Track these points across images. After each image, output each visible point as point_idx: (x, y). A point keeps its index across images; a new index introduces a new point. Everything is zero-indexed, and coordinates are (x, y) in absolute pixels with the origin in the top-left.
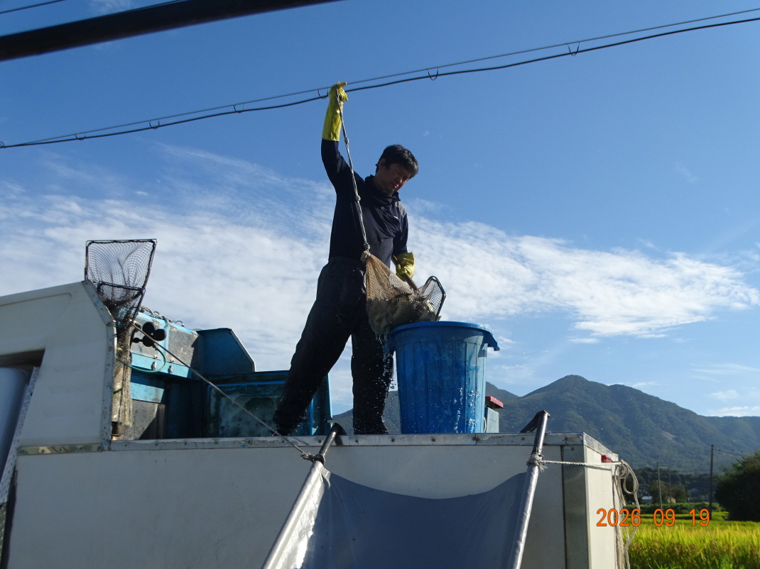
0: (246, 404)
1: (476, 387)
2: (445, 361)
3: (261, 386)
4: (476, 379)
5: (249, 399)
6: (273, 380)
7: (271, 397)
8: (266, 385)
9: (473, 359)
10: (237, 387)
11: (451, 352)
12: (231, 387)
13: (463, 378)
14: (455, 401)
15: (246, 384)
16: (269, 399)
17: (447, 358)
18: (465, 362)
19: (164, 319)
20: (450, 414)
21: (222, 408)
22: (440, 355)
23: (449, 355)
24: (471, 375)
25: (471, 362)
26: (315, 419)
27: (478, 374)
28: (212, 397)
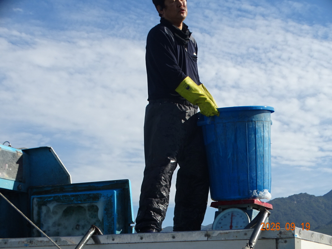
0: (64, 211)
3: (73, 196)
5: (65, 208)
6: (85, 190)
7: (82, 205)
8: (78, 195)
10: (54, 197)
12: (50, 197)
15: (61, 195)
16: (82, 207)
21: (43, 215)
26: (119, 223)
28: (34, 206)
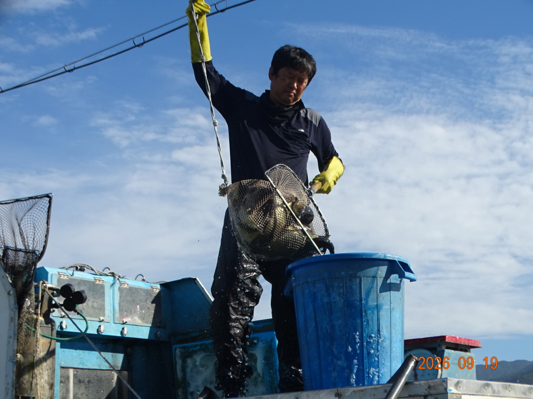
1: (379, 330)
2: (335, 302)
4: (378, 320)
9: (373, 296)
11: (341, 291)
12: (196, 346)
13: (359, 321)
14: (350, 349)
17: (338, 298)
18: (361, 300)
19: (113, 275)
20: (345, 365)
21: (188, 370)
22: (329, 295)
23: (339, 295)
24: (371, 316)
25: (370, 299)
27: (382, 313)
28: (177, 359)
